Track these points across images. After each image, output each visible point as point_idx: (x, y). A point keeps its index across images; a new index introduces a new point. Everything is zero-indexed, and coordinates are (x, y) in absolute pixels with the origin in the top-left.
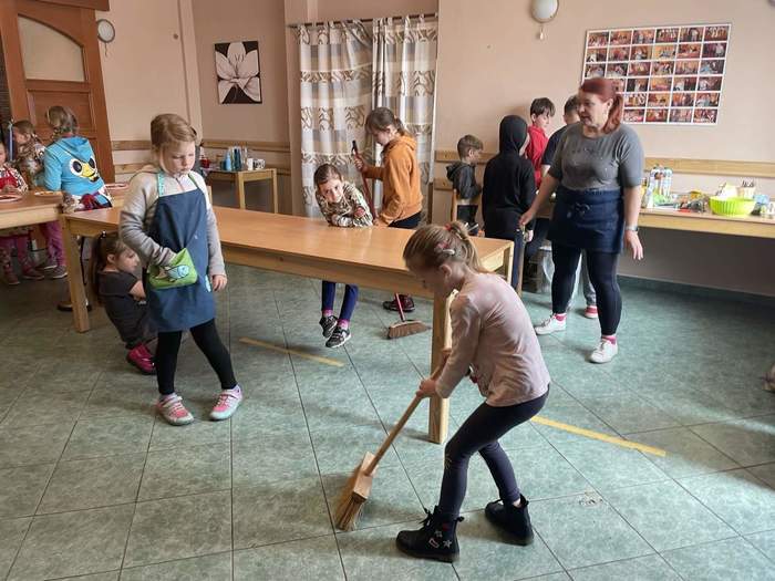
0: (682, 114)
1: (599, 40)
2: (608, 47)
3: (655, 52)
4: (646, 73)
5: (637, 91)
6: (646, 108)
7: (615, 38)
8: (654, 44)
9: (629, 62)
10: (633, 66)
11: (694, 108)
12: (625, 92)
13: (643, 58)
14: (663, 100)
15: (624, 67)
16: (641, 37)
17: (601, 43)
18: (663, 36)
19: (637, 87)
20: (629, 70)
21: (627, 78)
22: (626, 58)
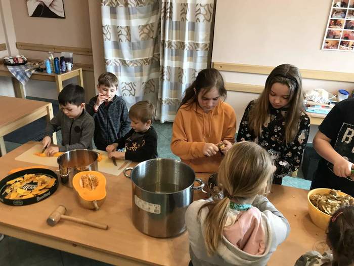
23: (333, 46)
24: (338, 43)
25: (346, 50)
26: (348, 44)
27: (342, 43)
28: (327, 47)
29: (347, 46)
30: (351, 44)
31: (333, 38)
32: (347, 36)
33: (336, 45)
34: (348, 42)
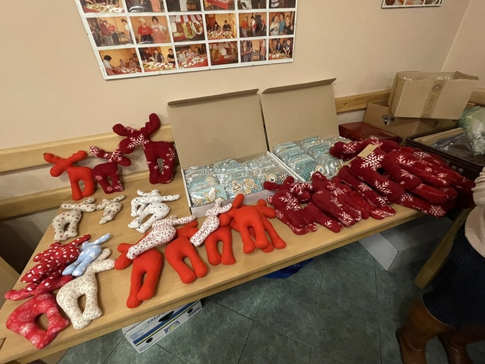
0: (255, 48)
6: (206, 42)
11: (267, 37)
12: (167, 14)
23: (127, 66)
24: (135, 55)
25: (162, 72)
26: (160, 54)
27: (146, 54)
28: (115, 71)
29: (160, 60)
30: (165, 54)
31: (117, 42)
32: (145, 32)
33: (131, 62)
34: (156, 49)
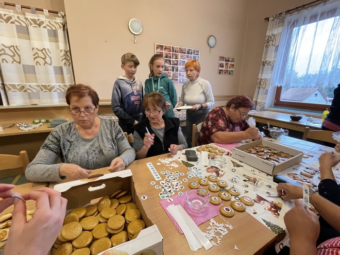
1: (160, 48)
2: (164, 52)
3: (179, 57)
4: (177, 64)
5: (175, 72)
6: (178, 78)
7: (165, 49)
8: (179, 53)
9: (171, 59)
10: (173, 61)
12: (171, 72)
13: (176, 58)
14: (183, 76)
15: (170, 61)
16: (174, 50)
17: (161, 49)
18: (182, 51)
19: (175, 70)
20: (172, 62)
21: (171, 66)
22: (170, 58)
